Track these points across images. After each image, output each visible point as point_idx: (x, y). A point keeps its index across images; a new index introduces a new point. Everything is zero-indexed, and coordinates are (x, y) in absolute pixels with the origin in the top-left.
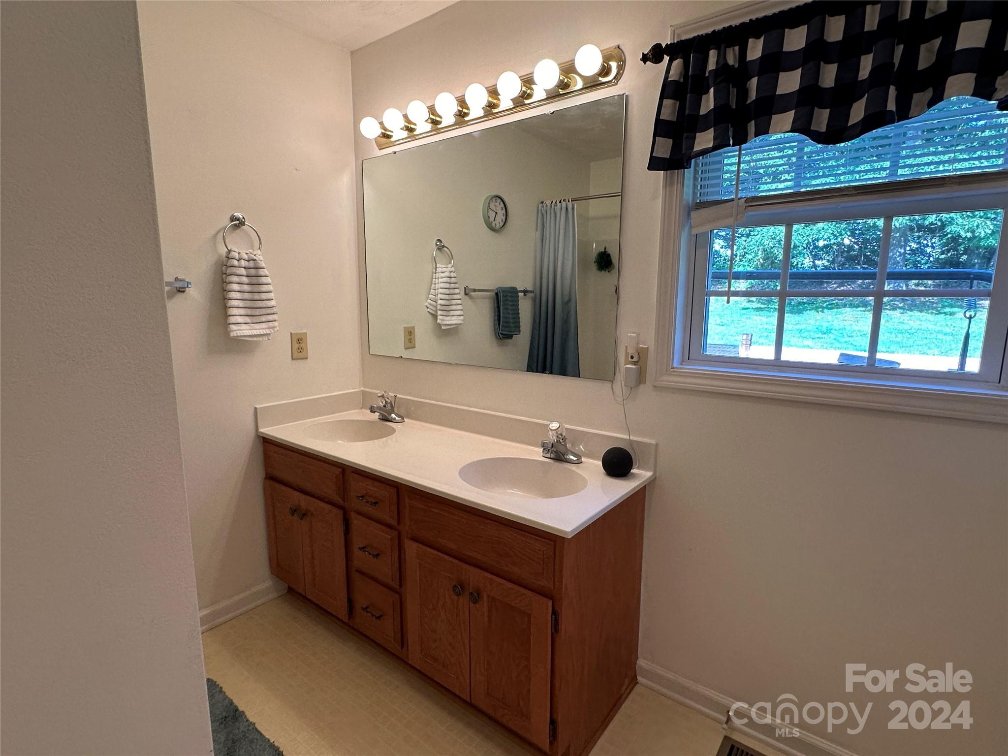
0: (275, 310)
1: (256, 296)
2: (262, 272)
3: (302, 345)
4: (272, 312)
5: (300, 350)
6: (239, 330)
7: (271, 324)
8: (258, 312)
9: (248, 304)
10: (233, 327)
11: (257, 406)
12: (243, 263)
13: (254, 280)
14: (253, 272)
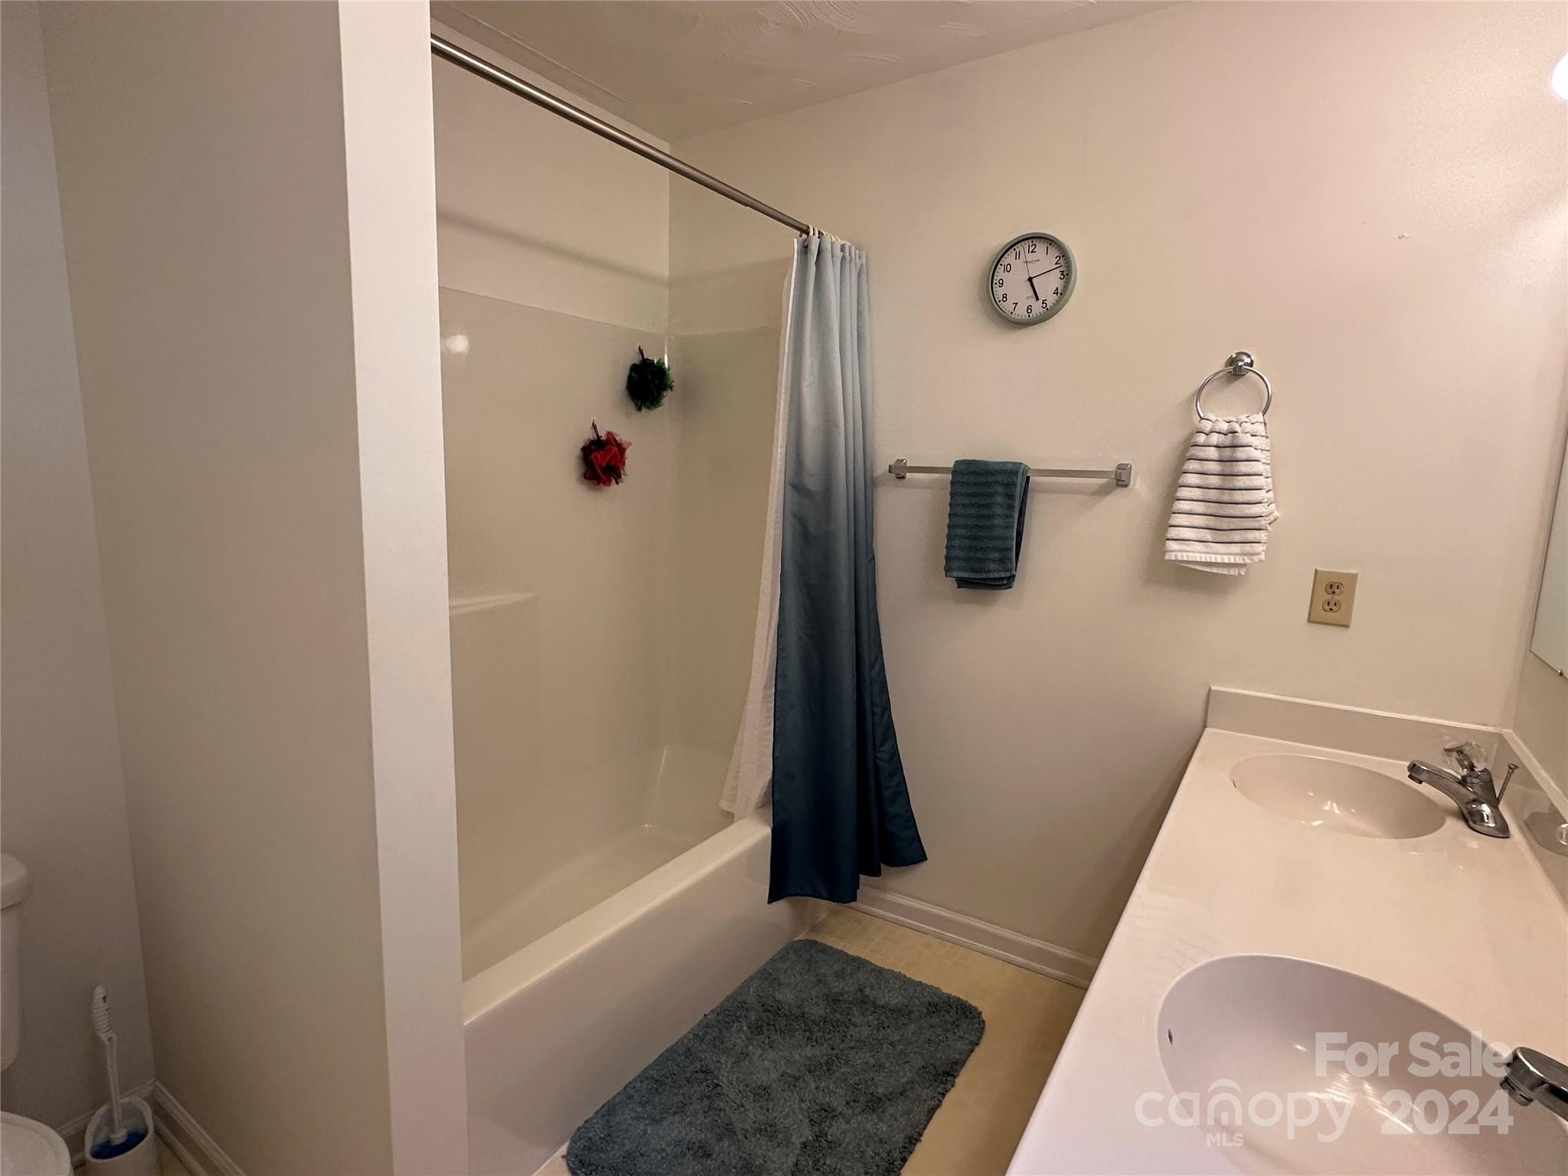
0: (1263, 522)
1: (1226, 496)
2: (1241, 453)
3: (1337, 597)
4: (1256, 525)
5: (1331, 606)
6: (1182, 551)
7: (1248, 548)
8: (1225, 524)
9: (1213, 508)
10: (1172, 545)
11: (1214, 688)
12: (1215, 439)
13: (1228, 469)
14: (1227, 452)
